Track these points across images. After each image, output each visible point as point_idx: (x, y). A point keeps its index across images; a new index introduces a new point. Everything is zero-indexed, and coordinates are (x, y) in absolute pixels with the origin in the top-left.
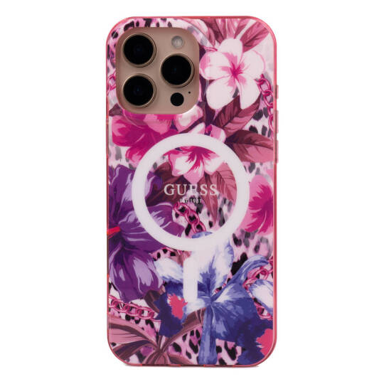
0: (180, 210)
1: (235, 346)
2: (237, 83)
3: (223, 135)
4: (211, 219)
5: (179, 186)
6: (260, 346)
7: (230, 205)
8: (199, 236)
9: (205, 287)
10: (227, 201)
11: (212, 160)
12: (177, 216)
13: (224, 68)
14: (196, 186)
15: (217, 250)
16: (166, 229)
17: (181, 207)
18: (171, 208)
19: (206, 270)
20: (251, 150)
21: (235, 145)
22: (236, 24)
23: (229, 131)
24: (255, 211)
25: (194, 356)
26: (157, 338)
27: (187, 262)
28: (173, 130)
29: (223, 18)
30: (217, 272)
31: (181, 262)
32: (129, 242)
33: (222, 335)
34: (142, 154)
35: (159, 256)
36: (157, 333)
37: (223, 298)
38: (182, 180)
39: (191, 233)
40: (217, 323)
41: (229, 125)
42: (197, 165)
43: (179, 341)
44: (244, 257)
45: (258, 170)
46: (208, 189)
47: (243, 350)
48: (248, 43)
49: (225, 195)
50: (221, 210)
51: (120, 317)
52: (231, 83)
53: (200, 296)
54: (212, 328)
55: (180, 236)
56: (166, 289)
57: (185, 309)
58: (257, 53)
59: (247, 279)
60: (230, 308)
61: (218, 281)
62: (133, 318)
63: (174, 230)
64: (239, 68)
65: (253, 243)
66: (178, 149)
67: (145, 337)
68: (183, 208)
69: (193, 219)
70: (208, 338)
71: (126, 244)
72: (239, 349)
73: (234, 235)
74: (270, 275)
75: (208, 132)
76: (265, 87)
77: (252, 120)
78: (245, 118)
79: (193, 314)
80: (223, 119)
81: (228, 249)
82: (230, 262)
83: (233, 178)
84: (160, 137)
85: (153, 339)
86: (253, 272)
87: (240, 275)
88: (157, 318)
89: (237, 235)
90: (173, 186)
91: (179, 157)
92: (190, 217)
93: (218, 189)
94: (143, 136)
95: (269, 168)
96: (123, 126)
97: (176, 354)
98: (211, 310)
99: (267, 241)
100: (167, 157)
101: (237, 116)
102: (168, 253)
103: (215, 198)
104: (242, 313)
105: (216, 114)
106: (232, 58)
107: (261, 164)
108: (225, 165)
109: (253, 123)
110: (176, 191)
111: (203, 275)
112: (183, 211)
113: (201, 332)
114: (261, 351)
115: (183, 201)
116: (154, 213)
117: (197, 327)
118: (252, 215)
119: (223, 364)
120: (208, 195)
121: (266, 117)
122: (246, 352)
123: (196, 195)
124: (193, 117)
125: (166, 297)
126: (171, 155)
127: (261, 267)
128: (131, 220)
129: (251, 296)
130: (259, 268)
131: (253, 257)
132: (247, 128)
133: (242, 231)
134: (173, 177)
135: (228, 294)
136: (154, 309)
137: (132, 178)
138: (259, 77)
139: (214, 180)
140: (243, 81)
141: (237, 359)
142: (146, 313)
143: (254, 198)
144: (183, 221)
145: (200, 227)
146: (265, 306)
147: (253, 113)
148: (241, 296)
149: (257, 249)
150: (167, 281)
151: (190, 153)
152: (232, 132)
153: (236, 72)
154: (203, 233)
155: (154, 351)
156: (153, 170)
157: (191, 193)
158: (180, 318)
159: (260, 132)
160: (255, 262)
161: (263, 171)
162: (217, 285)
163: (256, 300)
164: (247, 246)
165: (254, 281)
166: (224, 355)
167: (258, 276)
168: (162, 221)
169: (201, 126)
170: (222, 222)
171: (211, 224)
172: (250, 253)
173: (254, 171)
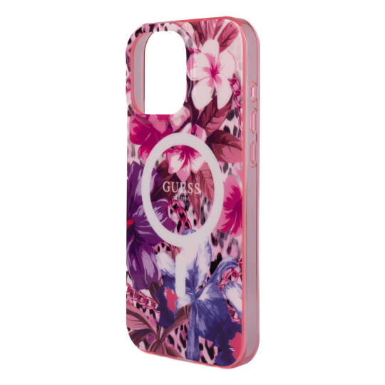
0: (173, 207)
1: (213, 346)
2: (215, 84)
3: (204, 136)
4: (195, 217)
5: (173, 183)
6: (232, 349)
7: (209, 204)
8: (186, 234)
9: (191, 284)
10: (207, 200)
11: (197, 159)
12: (172, 212)
13: (206, 69)
14: (185, 184)
15: (200, 249)
16: (164, 224)
17: (174, 204)
18: (168, 204)
19: (191, 267)
20: (225, 149)
21: (213, 145)
22: (214, 25)
23: (209, 131)
24: (228, 212)
25: (183, 350)
26: (157, 327)
27: (178, 257)
28: (170, 130)
29: (206, 20)
30: (199, 270)
31: (173, 257)
32: (139, 234)
33: (203, 333)
34: (149, 152)
35: (159, 250)
36: (157, 323)
37: (204, 297)
38: (175, 178)
39: (181, 229)
40: (200, 321)
41: (209, 125)
42: (186, 163)
43: (172, 333)
44: (219, 257)
45: (230, 170)
46: (194, 188)
47: (219, 350)
48: (224, 44)
49: (206, 194)
50: (202, 208)
51: (133, 304)
52: (211, 84)
53: (187, 292)
54: (196, 325)
55: (173, 232)
56: (164, 282)
57: (177, 303)
58: (230, 52)
59: (222, 280)
60: (209, 307)
61: (201, 279)
62: (141, 306)
63: (169, 225)
64: (216, 68)
65: (226, 243)
66: (173, 148)
67: (150, 327)
68: (176, 205)
69: (182, 216)
70: (193, 334)
71: (138, 236)
72: (216, 349)
73: (212, 234)
74: (239, 278)
75: (194, 132)
76: (236, 87)
77: (226, 120)
78: (222, 118)
79: (182, 309)
80: (205, 119)
81: (208, 248)
82: (209, 262)
83: (211, 178)
84: (160, 136)
85: (155, 329)
86: (226, 272)
87: (216, 275)
88: (157, 309)
89: (214, 235)
90: (169, 183)
91: (174, 155)
92: (180, 214)
93: (201, 188)
94: (149, 135)
95: (239, 169)
96: (136, 125)
97: (170, 345)
98: (195, 307)
99: (237, 243)
100: (165, 155)
101: (214, 116)
102: (165, 247)
103: (199, 197)
104: (218, 313)
105: (200, 113)
106: (211, 58)
107: (233, 165)
108: (206, 164)
109: (226, 123)
110: (171, 188)
111: (190, 272)
112: (176, 207)
113: (188, 327)
114: (233, 355)
115: (175, 198)
116: (156, 209)
117: (185, 322)
118: (225, 215)
119: (204, 361)
120: (193, 193)
121: (237, 117)
122: (221, 353)
123: (185, 193)
124: (183, 117)
125: (164, 290)
126: (168, 153)
127: (233, 269)
128: (141, 214)
129: (225, 297)
130: (230, 270)
131: (226, 258)
132: (222, 128)
133: (218, 231)
134: (169, 174)
135: (208, 293)
136: (156, 300)
137: (142, 174)
138: (231, 77)
139: (198, 178)
140: (219, 81)
141: (215, 359)
142: (150, 304)
143: (228, 199)
144: (175, 217)
145: (187, 225)
146: (236, 309)
147: (226, 113)
148: (217, 296)
149: (229, 250)
150: (164, 274)
151: (181, 151)
152: (211, 131)
153: (214, 72)
154: (189, 231)
155: (155, 340)
156: (155, 168)
157: (182, 191)
158: (173, 311)
159: (232, 132)
160: (228, 264)
161: (234, 172)
162: (200, 283)
163: (228, 301)
164: (222, 246)
165: (227, 283)
166: (205, 353)
167: (230, 278)
168: (161, 216)
169: (189, 126)
170: (204, 221)
171: (195, 223)
172: (224, 254)
173: (228, 171)
